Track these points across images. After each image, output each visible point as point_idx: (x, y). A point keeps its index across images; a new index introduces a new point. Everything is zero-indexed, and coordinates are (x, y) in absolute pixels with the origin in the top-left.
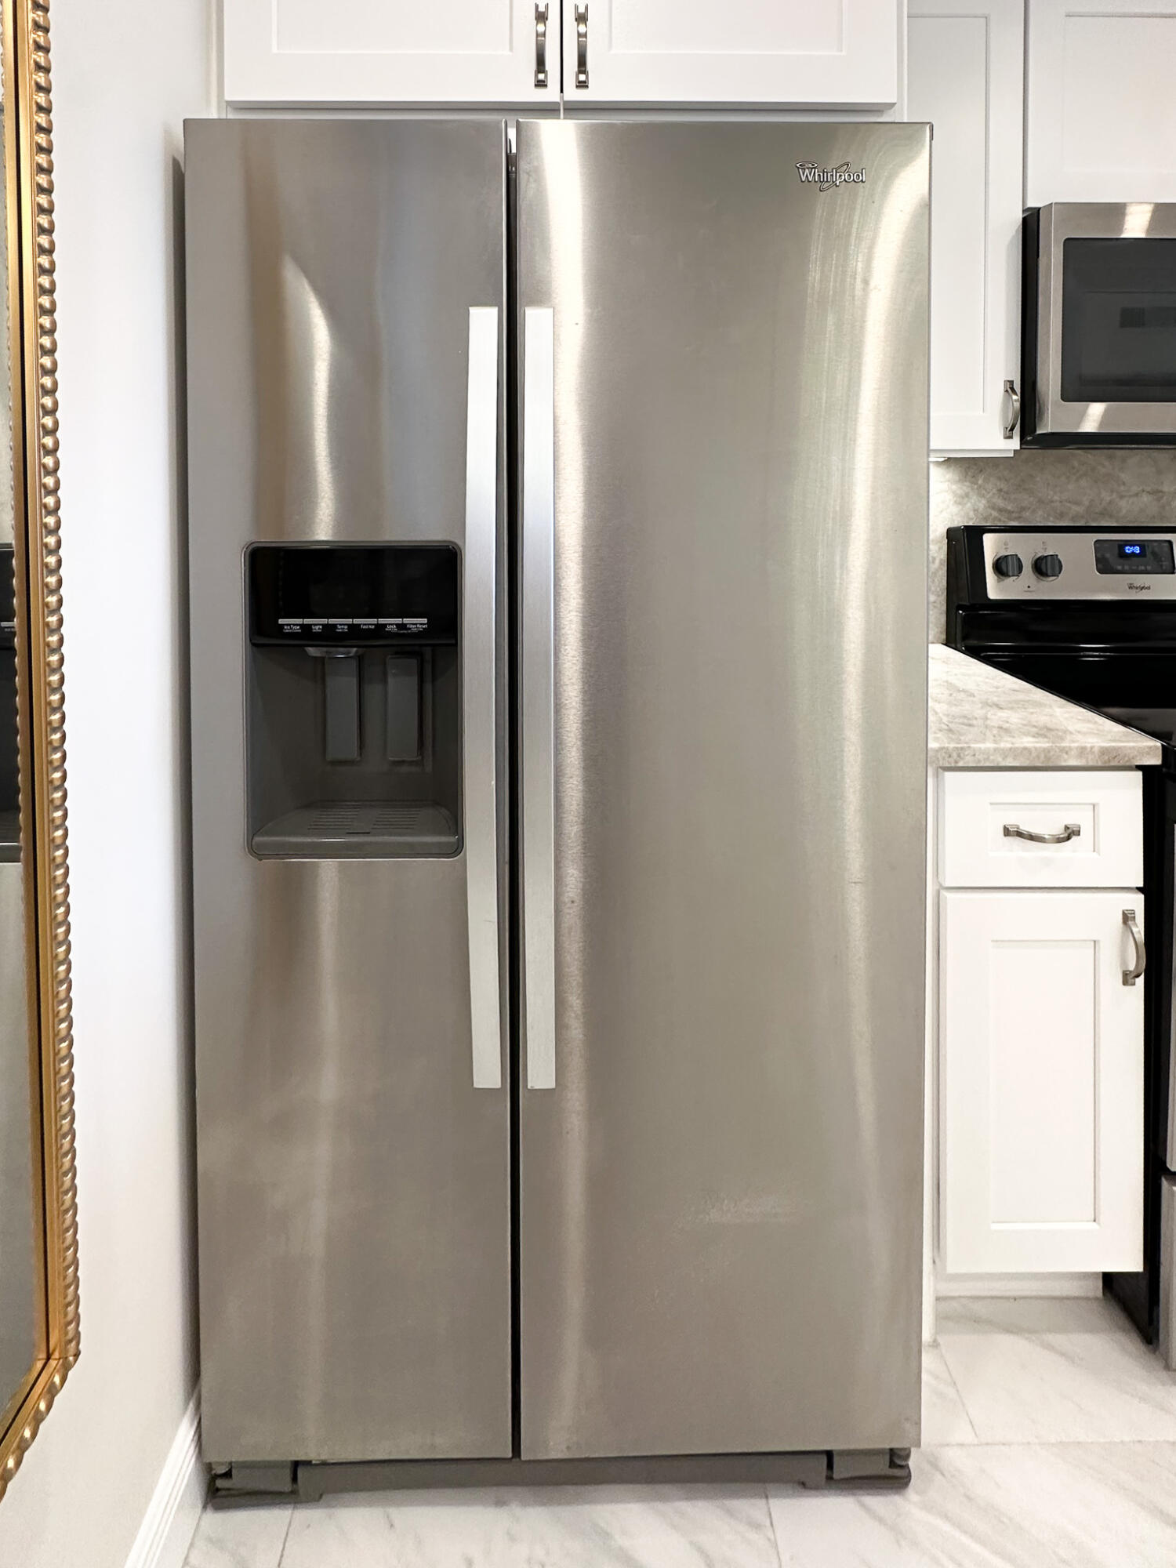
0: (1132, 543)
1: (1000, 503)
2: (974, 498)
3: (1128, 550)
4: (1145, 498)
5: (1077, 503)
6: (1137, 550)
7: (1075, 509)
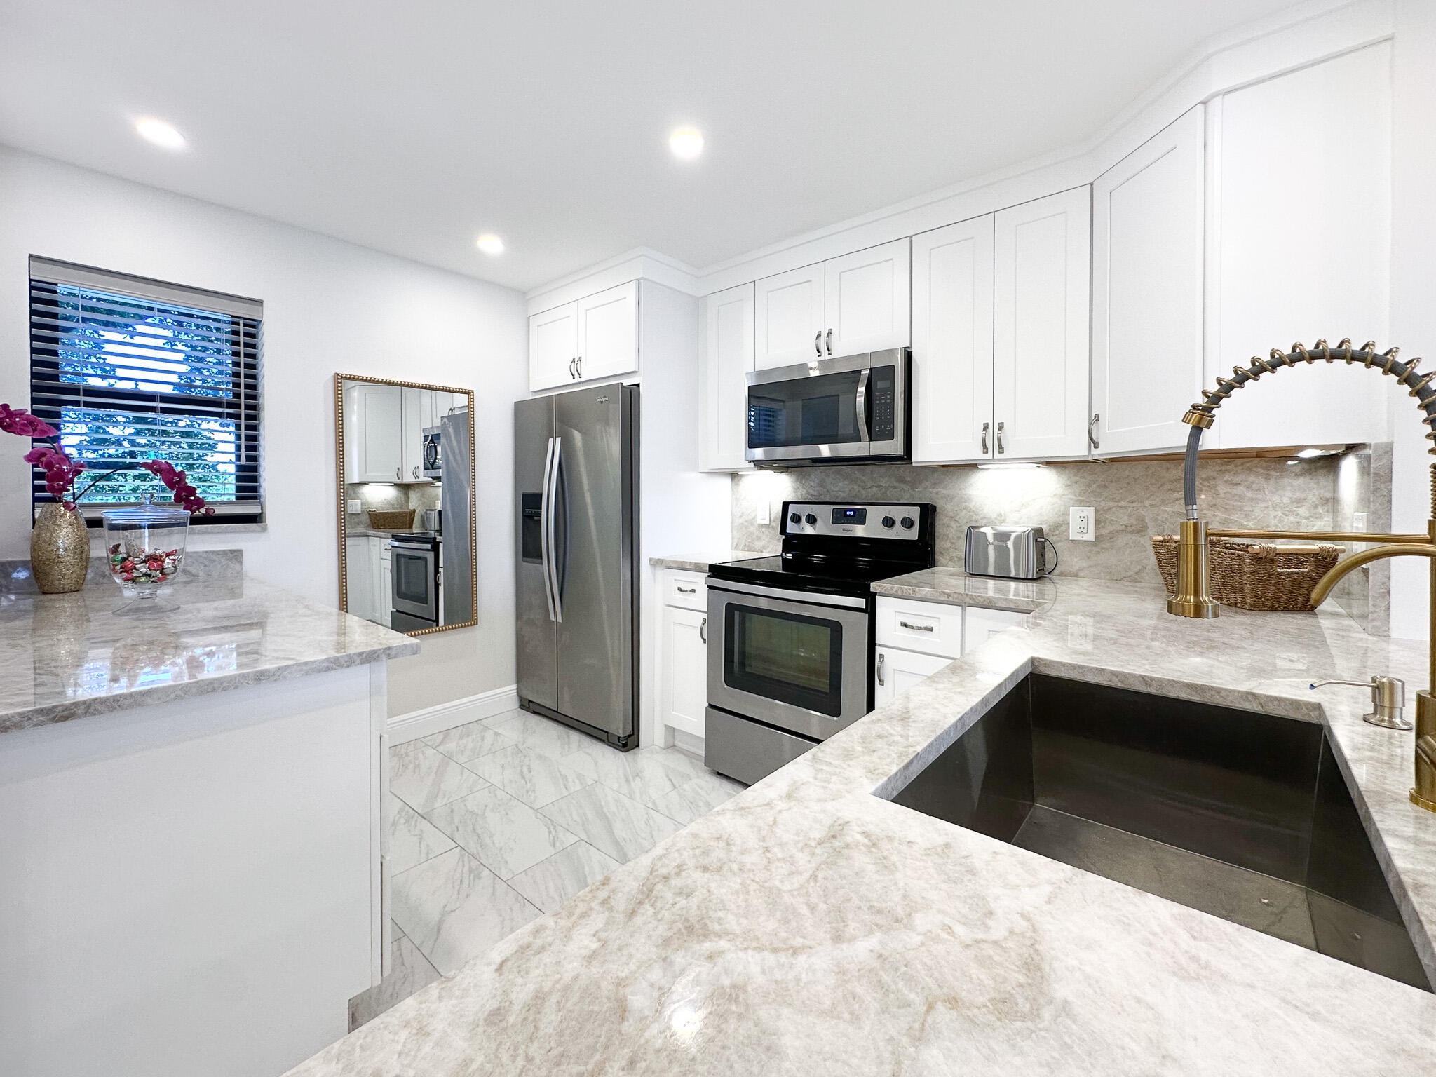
0: (850, 510)
1: (812, 492)
2: (801, 489)
3: (848, 513)
4: (874, 489)
5: (843, 492)
6: (852, 513)
7: (842, 494)
